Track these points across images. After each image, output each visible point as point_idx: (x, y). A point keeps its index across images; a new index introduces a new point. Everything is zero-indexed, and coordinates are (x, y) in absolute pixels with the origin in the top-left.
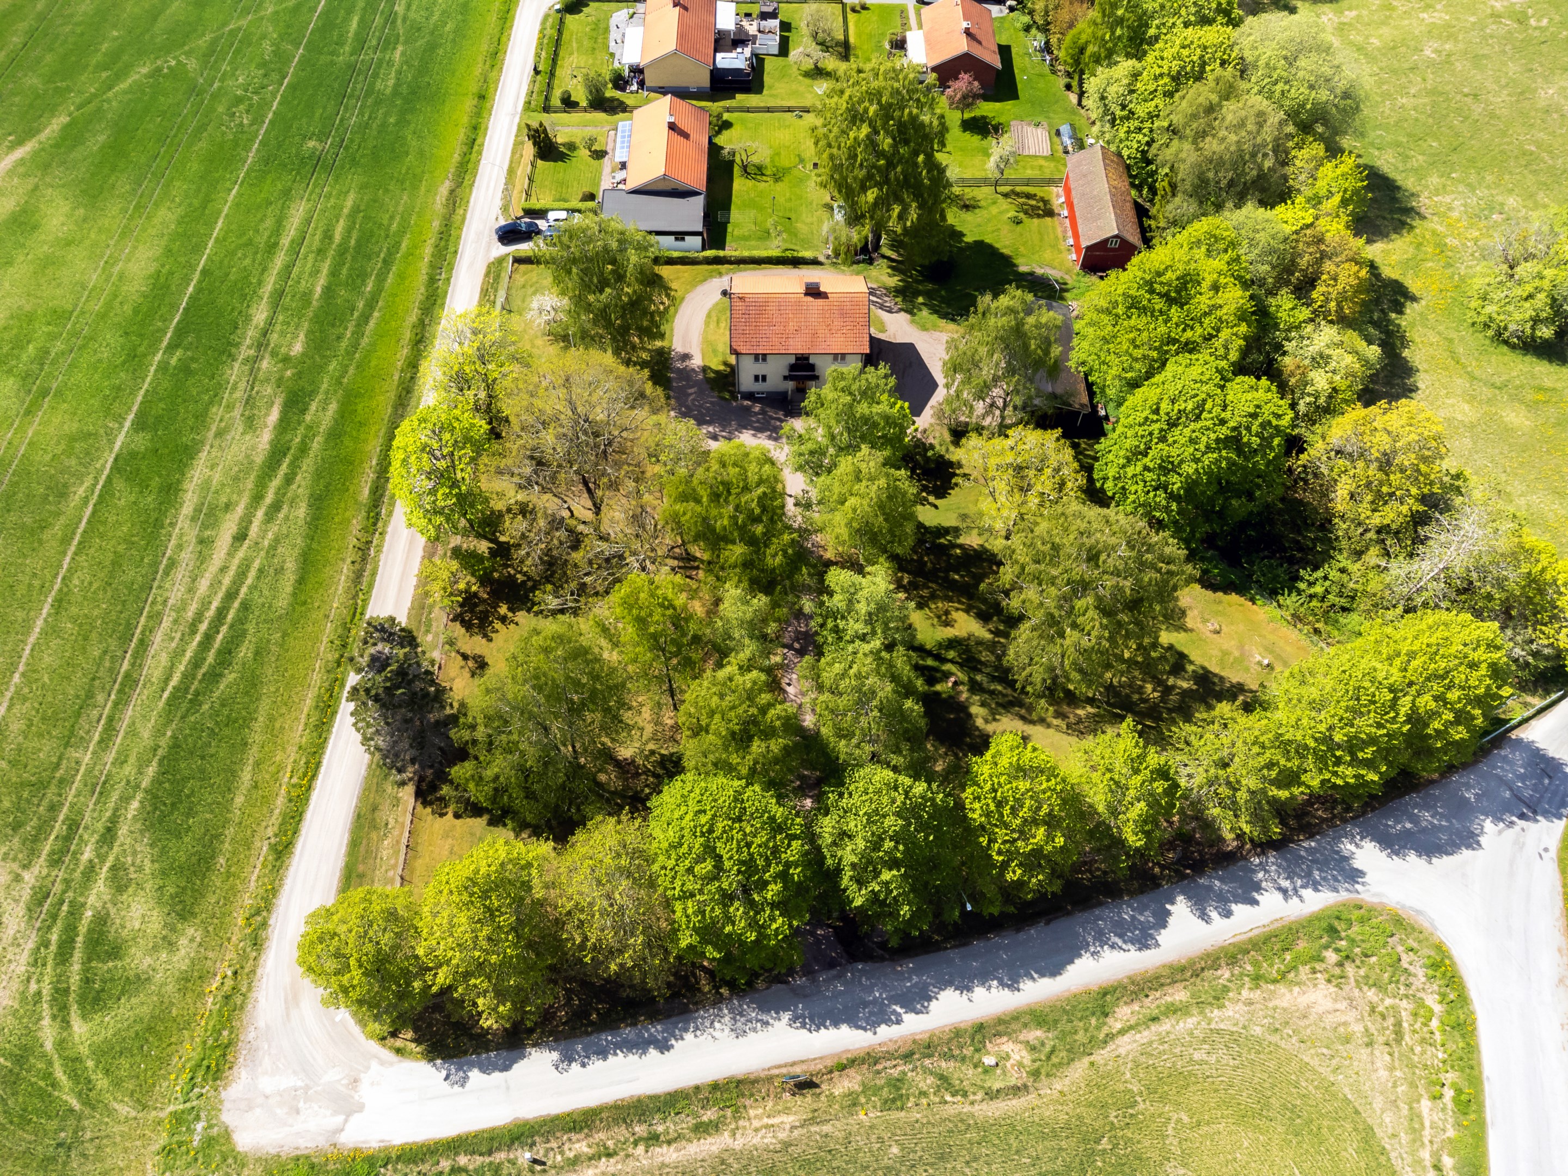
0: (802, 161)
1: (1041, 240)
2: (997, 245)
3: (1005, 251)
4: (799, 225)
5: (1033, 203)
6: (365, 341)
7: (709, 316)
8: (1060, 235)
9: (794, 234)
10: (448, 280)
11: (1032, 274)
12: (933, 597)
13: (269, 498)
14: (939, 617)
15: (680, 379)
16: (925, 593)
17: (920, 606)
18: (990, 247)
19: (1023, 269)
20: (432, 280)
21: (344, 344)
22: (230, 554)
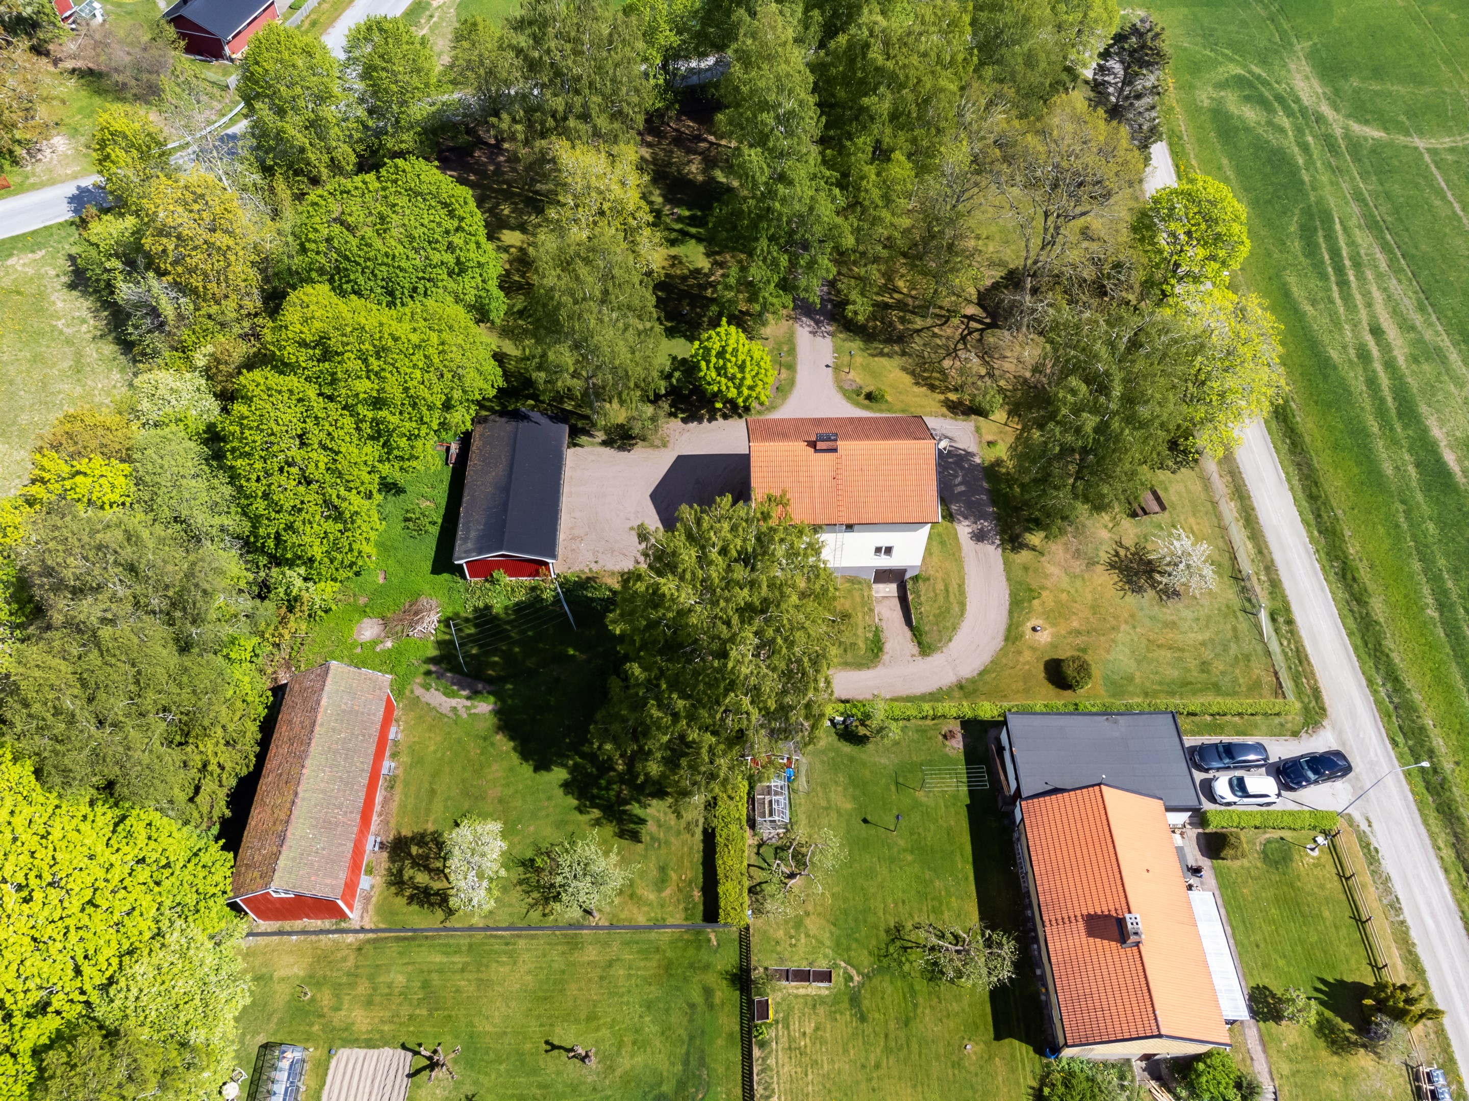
0: (854, 1000)
1: (436, 774)
2: (515, 758)
3: (504, 744)
4: (849, 806)
5: (422, 878)
6: (1417, 566)
7: (963, 605)
8: (399, 788)
9: (857, 784)
10: (1370, 682)
11: (475, 694)
12: (684, 278)
13: (1378, 366)
14: (681, 262)
15: (979, 503)
16: (692, 281)
17: (698, 271)
18: (525, 756)
19: (485, 707)
20: (1393, 678)
21: (1442, 562)
22: (1373, 316)
